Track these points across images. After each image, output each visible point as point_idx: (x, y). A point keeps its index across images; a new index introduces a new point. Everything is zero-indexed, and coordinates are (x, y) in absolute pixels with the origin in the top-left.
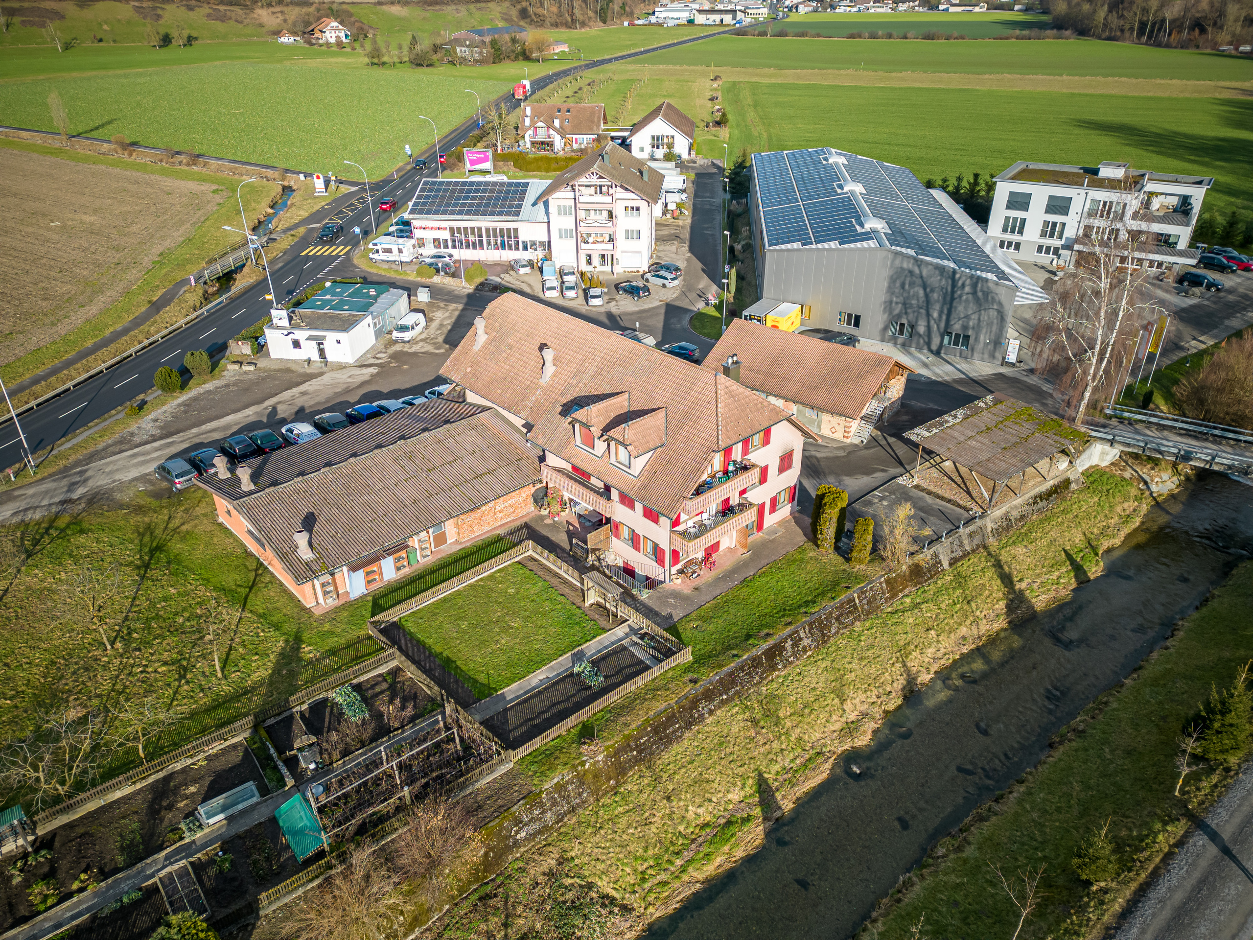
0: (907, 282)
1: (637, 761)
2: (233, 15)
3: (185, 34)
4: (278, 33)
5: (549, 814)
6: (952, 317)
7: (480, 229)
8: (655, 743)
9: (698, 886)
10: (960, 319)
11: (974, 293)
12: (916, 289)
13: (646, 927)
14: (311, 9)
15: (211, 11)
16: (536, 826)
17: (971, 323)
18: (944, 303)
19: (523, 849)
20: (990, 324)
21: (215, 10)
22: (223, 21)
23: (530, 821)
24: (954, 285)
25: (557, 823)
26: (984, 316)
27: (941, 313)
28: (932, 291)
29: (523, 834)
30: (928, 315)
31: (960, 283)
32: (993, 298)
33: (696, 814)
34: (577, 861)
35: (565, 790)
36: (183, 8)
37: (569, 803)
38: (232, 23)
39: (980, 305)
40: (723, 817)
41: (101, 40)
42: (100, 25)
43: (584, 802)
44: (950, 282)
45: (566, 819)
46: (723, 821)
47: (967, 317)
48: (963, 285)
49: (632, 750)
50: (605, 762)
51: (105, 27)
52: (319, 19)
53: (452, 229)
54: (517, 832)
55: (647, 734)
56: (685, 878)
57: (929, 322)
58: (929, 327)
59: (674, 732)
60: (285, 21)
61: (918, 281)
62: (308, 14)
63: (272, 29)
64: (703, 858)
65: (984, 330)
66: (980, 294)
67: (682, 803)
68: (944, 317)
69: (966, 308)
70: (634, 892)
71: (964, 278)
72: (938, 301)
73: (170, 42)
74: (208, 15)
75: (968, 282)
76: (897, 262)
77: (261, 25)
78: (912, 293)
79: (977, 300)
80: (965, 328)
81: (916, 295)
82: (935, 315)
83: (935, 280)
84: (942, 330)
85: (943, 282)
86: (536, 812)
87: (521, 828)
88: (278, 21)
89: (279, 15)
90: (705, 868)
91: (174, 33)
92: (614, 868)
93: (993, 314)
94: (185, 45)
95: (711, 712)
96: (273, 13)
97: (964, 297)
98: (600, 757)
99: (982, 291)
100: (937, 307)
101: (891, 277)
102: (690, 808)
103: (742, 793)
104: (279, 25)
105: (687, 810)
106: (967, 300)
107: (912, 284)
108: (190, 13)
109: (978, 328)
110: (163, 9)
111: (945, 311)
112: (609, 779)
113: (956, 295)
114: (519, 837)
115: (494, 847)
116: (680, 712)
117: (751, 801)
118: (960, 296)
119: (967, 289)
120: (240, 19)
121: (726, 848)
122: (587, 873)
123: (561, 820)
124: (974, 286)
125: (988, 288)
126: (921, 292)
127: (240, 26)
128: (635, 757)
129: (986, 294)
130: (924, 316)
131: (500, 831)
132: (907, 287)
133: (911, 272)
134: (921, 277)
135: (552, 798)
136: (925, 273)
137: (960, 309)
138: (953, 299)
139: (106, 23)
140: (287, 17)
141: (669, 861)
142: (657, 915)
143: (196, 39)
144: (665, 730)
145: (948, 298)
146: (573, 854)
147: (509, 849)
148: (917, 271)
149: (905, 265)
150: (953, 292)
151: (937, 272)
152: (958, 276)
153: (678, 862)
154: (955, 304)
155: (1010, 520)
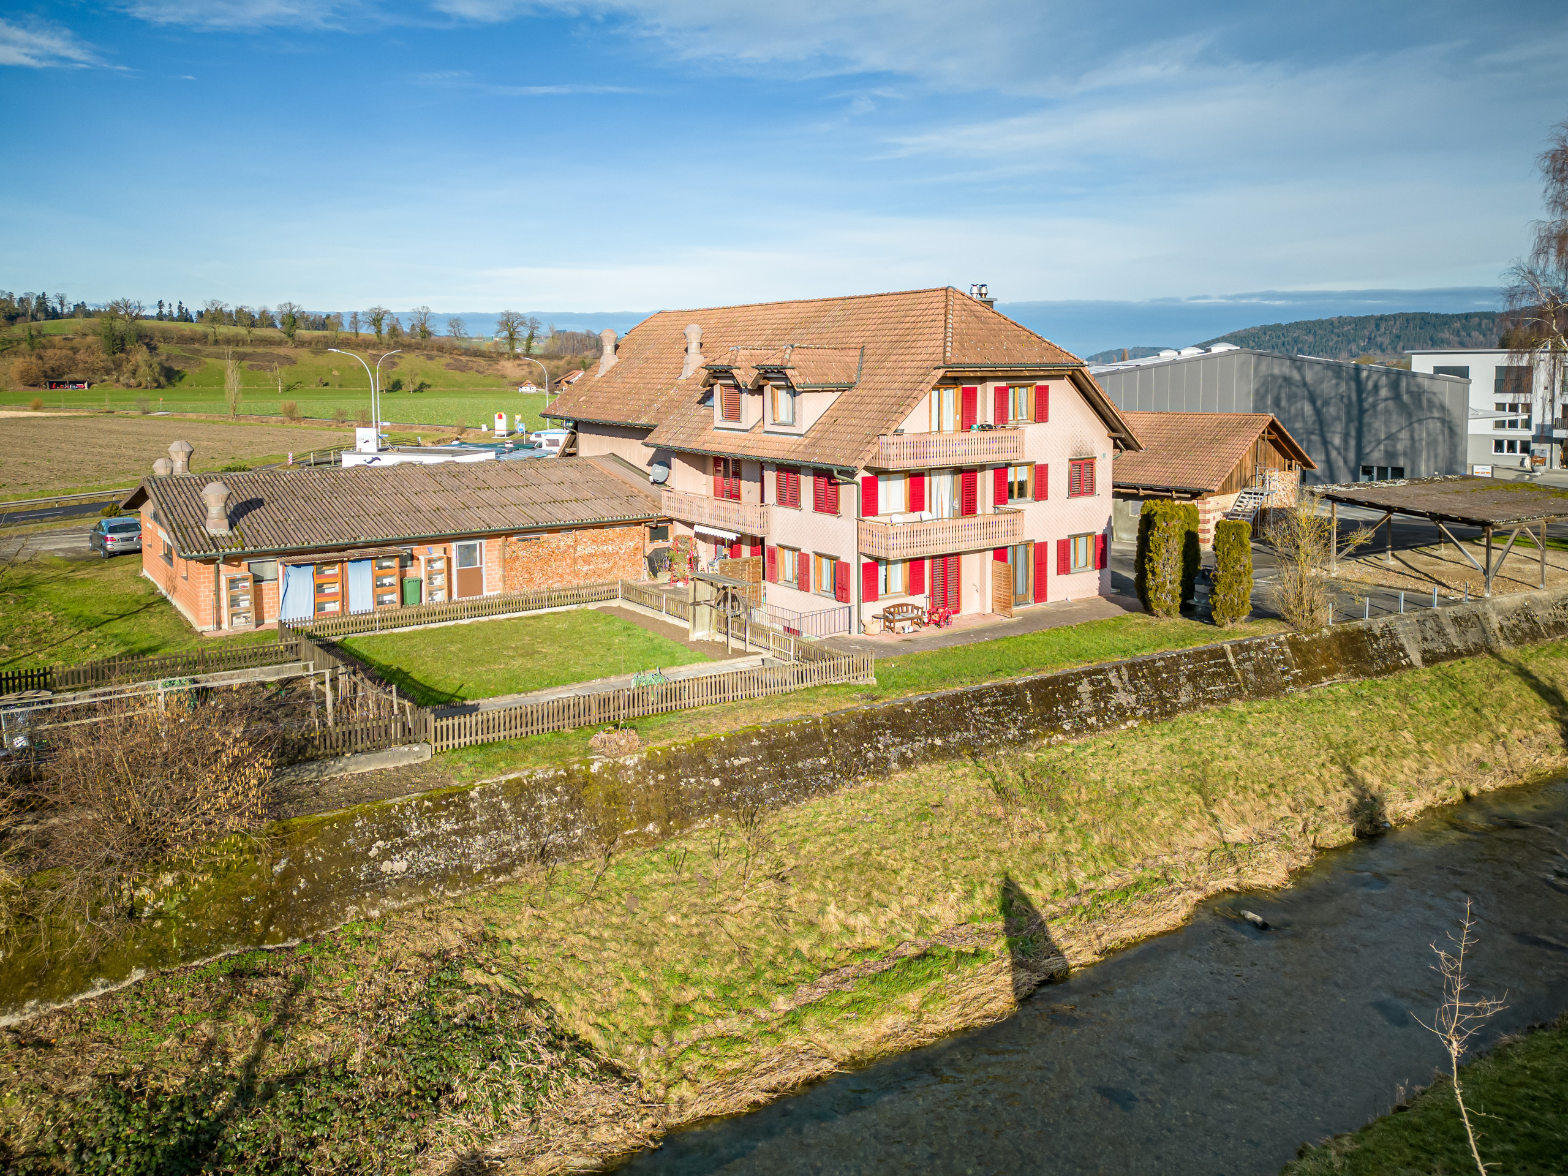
0: (1283, 396)
1: (719, 803)
2: (475, 365)
3: (418, 381)
4: (519, 384)
5: (479, 842)
6: (1365, 441)
8: (767, 777)
9: (827, 1066)
10: (1379, 442)
11: (1397, 397)
12: (1299, 405)
13: (659, 1132)
14: (562, 363)
15: (452, 361)
16: (441, 859)
17: (1400, 447)
18: (1349, 420)
19: (390, 903)
20: (1432, 444)
21: (455, 360)
22: (463, 371)
23: (424, 840)
24: (1360, 390)
25: (496, 872)
26: (1421, 432)
27: (1346, 437)
28: (1326, 403)
29: (400, 866)
30: (1325, 443)
31: (1370, 384)
32: (1429, 401)
33: (847, 928)
34: (515, 949)
35: (532, 801)
36: (422, 357)
37: (535, 835)
38: (472, 373)
39: (1410, 415)
40: (914, 944)
41: (327, 384)
42: (331, 370)
43: (574, 848)
44: (1353, 385)
45: (519, 871)
46: (913, 951)
47: (1390, 437)
48: (1376, 388)
49: (710, 774)
50: (642, 775)
51: (335, 373)
52: (568, 371)
54: (386, 855)
55: (751, 752)
56: (793, 1040)
57: (1327, 454)
58: (1329, 462)
59: (815, 771)
60: (531, 373)
61: (1302, 392)
62: (558, 368)
63: (515, 380)
64: (847, 1006)
65: (1424, 455)
66: (1405, 398)
67: (812, 896)
68: (1352, 443)
69: (1387, 423)
70: (650, 1043)
71: (1375, 377)
72: (1338, 418)
73: (400, 388)
74: (448, 365)
75: (1384, 380)
76: (1263, 368)
77: (504, 377)
78: (1293, 411)
79: (1402, 407)
80: (1391, 455)
81: (1301, 413)
82: (1337, 441)
83: (1327, 387)
84: (1352, 464)
85: (1343, 388)
86: (446, 826)
87: (399, 850)
88: (523, 373)
89: (525, 367)
90: (851, 1030)
91: (406, 380)
92: (610, 982)
93: (1435, 426)
94: (415, 391)
95: (905, 762)
96: (519, 365)
97: (1381, 406)
98: (631, 761)
99: (1408, 392)
100: (1339, 427)
101: (1257, 392)
102: (832, 908)
103: (966, 909)
104: (524, 376)
105: (822, 912)
106: (1387, 411)
107: (1292, 398)
108: (429, 362)
109: (1413, 453)
110: (401, 357)
111: (1353, 433)
112: (646, 818)
113: (1366, 405)
114: (386, 866)
115: (316, 866)
116: (830, 733)
117: (986, 925)
118: (1374, 406)
119: (1384, 393)
120: (481, 369)
121: (912, 999)
122: (534, 978)
123: (508, 870)
124: (1395, 386)
125: (1418, 386)
126: (1308, 408)
127: (481, 376)
128: (717, 792)
129: (1417, 395)
130: (1319, 446)
131: (341, 835)
132: (1284, 403)
133: (1287, 380)
134: (1305, 384)
135: (495, 807)
136: (1309, 377)
137: (1378, 427)
138: (1362, 412)
139: (337, 369)
140: (534, 369)
141: (757, 996)
142: (701, 1110)
143: (429, 386)
144: (793, 758)
145: (1355, 412)
146: (513, 934)
147: (352, 888)
148: (1296, 376)
149: (1276, 371)
150: (1360, 401)
151: (1330, 373)
152: (1364, 374)
153: (782, 1003)
154: (1366, 420)
155: (1535, 622)
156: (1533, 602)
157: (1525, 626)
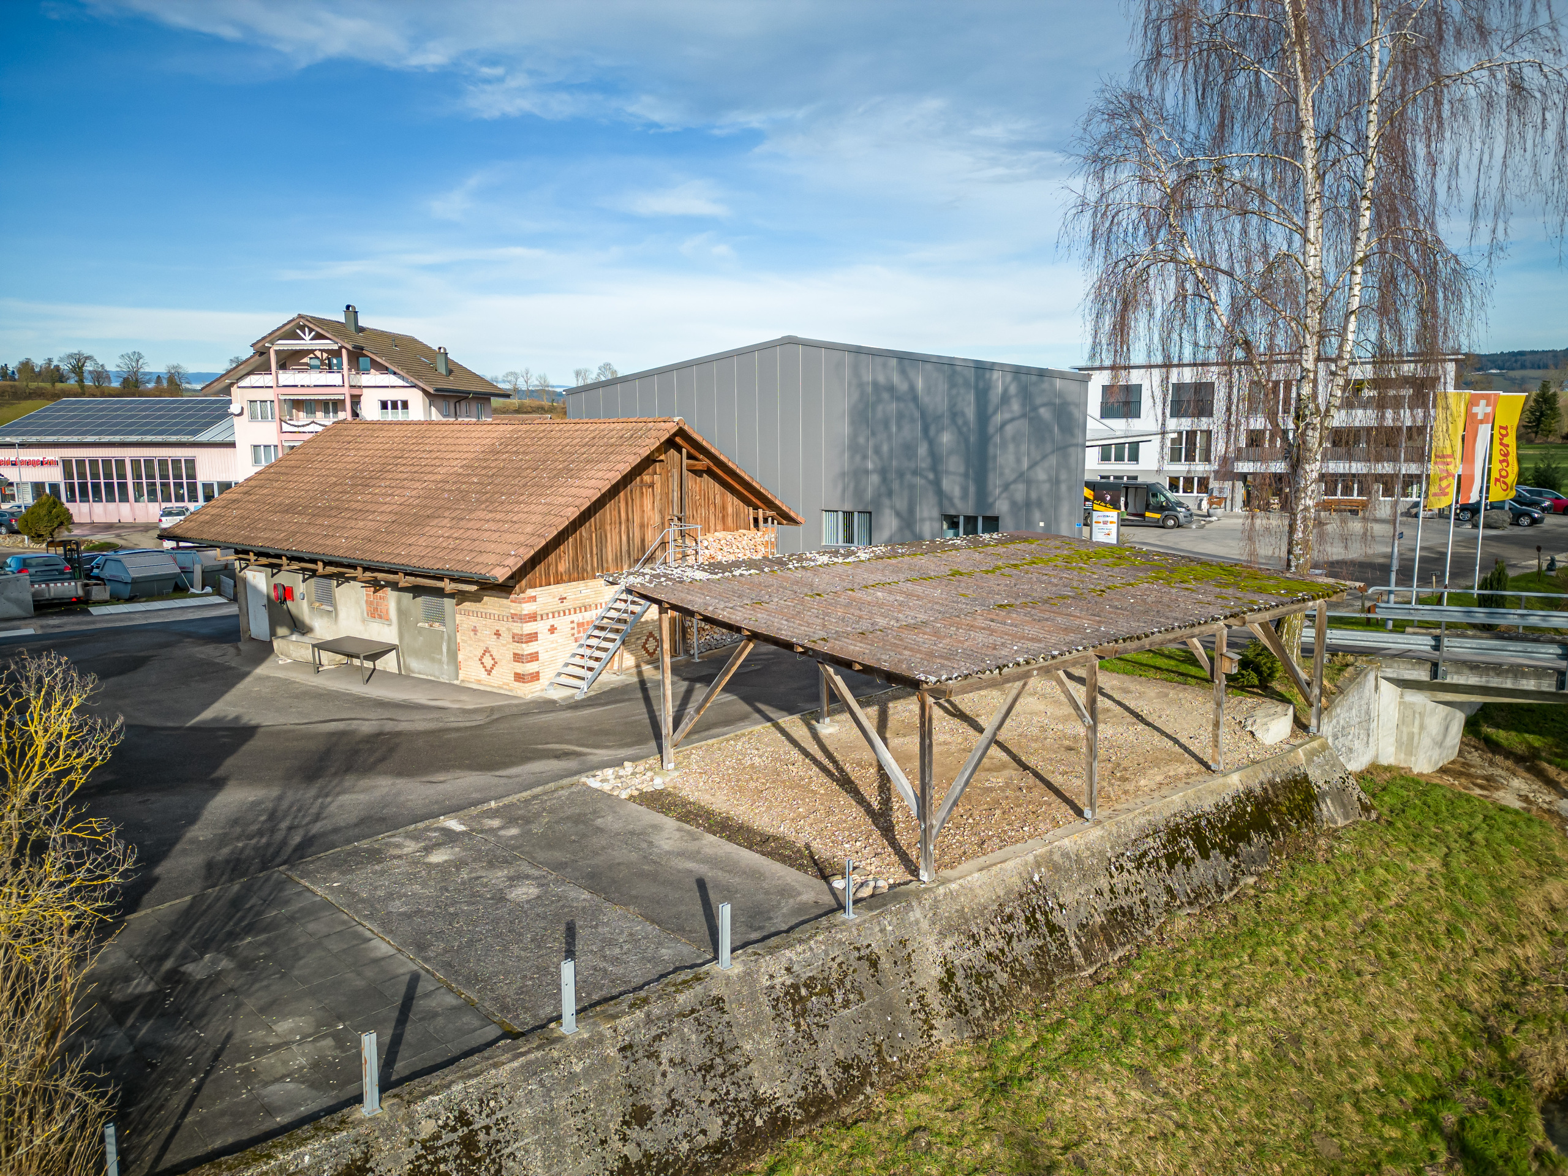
7: (120, 463)
53: (67, 463)
155: (1053, 928)
156: (1056, 868)
157: (1024, 949)
